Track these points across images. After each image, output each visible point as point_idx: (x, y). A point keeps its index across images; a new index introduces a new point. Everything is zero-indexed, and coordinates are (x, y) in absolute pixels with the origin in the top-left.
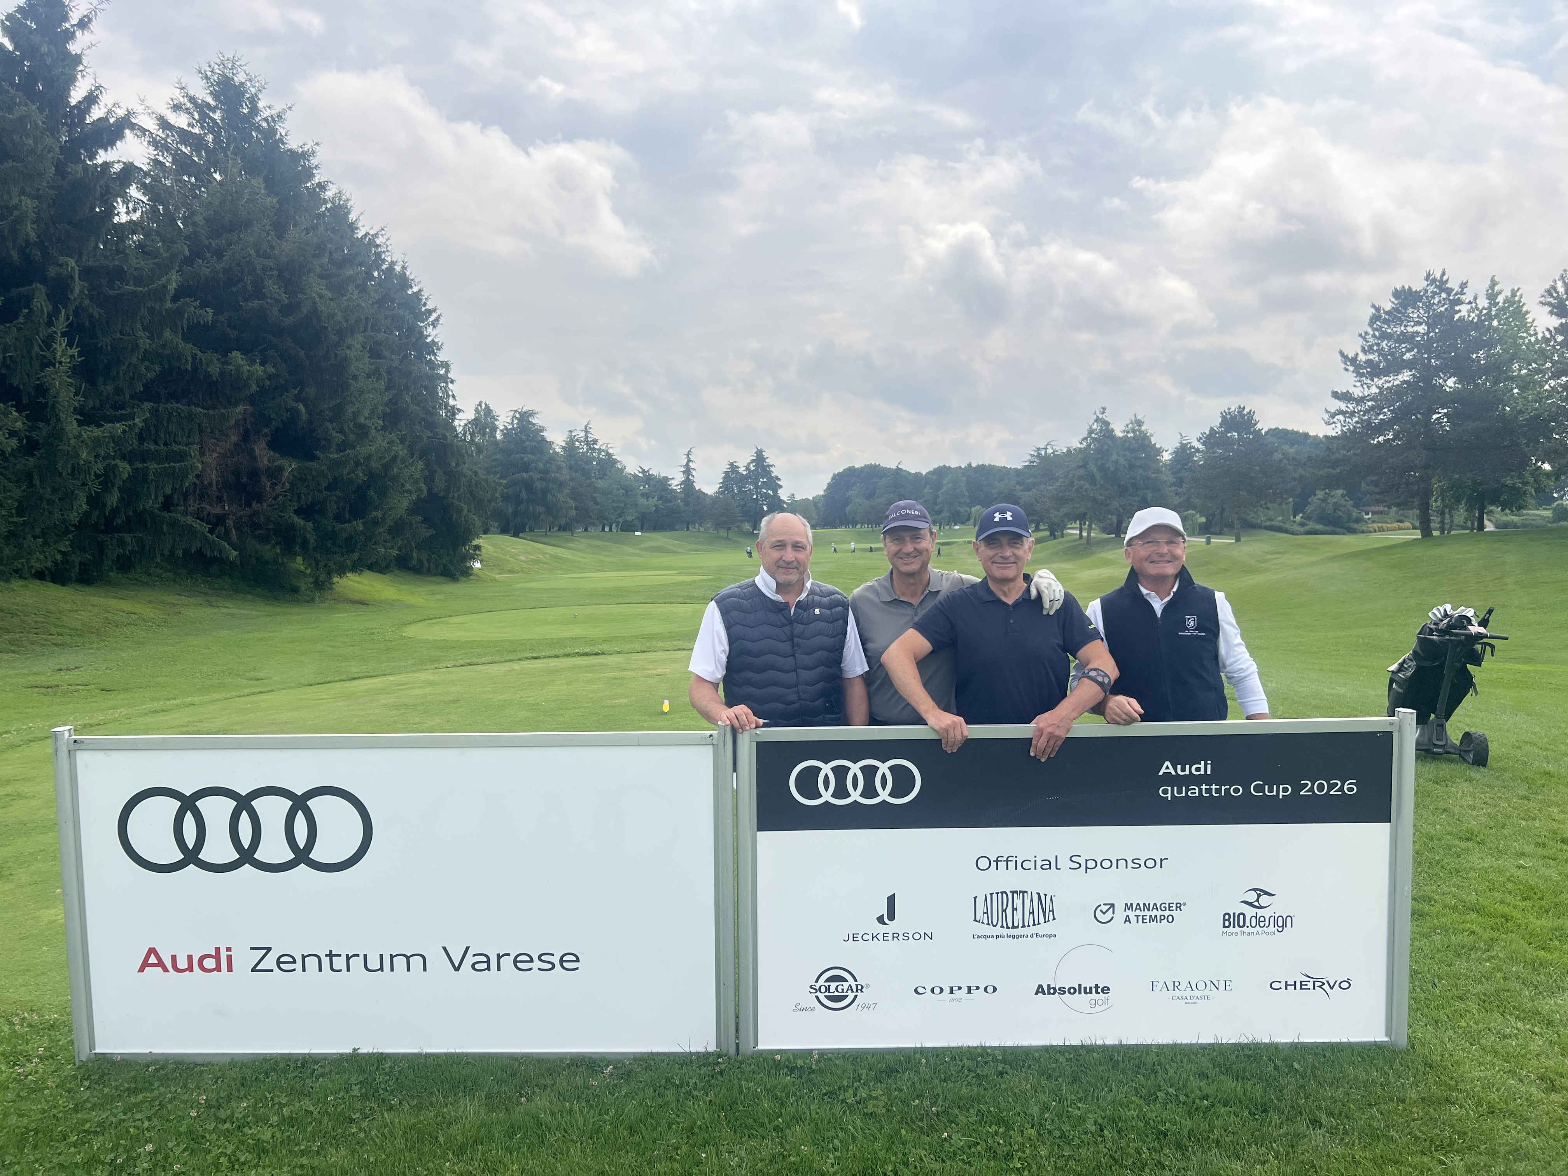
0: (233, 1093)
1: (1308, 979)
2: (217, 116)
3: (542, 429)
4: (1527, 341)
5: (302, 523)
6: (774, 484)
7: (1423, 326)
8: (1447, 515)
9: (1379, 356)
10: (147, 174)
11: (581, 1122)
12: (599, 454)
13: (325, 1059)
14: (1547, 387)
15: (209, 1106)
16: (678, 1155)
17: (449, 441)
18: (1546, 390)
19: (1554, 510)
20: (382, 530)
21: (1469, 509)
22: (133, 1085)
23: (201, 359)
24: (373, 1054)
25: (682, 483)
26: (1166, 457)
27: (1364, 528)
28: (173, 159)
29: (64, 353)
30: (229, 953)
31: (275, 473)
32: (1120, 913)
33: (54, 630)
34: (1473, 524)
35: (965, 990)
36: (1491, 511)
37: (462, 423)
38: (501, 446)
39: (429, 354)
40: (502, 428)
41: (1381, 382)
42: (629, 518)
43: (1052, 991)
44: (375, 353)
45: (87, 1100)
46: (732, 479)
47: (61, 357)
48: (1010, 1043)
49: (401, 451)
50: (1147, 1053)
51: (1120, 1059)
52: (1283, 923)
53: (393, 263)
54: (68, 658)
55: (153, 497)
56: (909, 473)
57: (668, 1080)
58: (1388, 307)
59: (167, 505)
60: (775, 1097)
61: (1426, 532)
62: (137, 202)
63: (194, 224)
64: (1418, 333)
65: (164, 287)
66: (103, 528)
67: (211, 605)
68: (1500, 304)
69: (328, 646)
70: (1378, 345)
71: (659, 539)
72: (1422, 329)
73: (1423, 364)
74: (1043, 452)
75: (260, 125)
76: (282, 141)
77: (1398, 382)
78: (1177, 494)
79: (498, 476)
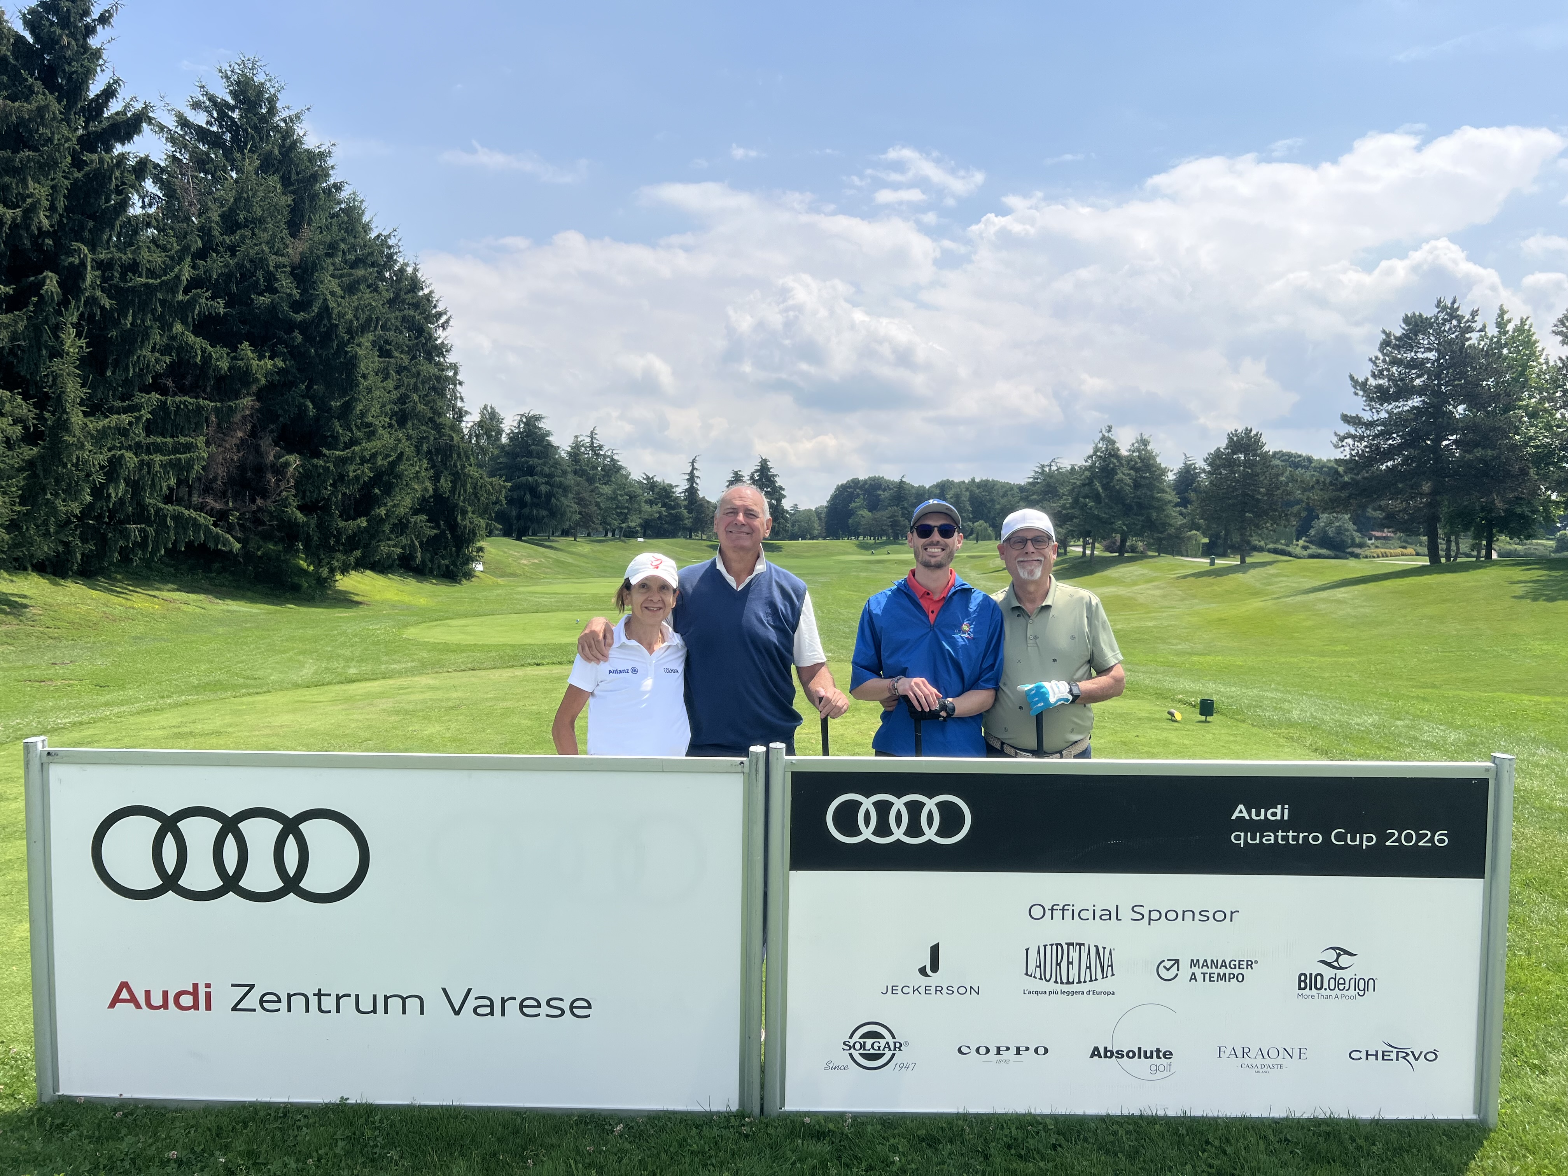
1: (1391, 1049)
2: (236, 115)
3: (548, 434)
4: (1537, 369)
5: (305, 519)
6: (777, 493)
7: (1434, 353)
8: (1453, 544)
9: (1389, 381)
10: (163, 170)
12: (604, 460)
13: (309, 1108)
14: (1557, 415)
15: (181, 1163)
17: (455, 442)
18: (1557, 419)
19: (1559, 540)
20: (385, 528)
21: (1478, 537)
22: (97, 1132)
23: (210, 353)
24: (362, 1104)
25: (686, 491)
26: (1171, 477)
27: (1367, 553)
28: (190, 157)
29: (72, 344)
30: (208, 990)
31: (280, 471)
32: (1186, 970)
33: (50, 623)
34: (1480, 552)
35: (1013, 1050)
36: (1499, 540)
37: (469, 426)
38: (506, 451)
39: (438, 356)
40: (508, 431)
41: (1390, 407)
42: (633, 524)
43: (1109, 1054)
44: (382, 352)
47: (69, 347)
48: (1062, 1111)
49: (407, 449)
52: (1364, 986)
53: (405, 265)
54: (62, 652)
55: (158, 489)
56: (913, 487)
58: (1398, 333)
59: (172, 497)
61: (1434, 559)
62: (154, 197)
63: (209, 220)
64: (1428, 359)
65: (177, 278)
66: (106, 519)
68: (1510, 333)
69: (328, 646)
70: (1388, 370)
72: (1432, 355)
73: (1433, 391)
74: (1047, 469)
75: (278, 126)
76: (299, 141)
77: (1406, 408)
78: (1181, 514)
79: (503, 479)
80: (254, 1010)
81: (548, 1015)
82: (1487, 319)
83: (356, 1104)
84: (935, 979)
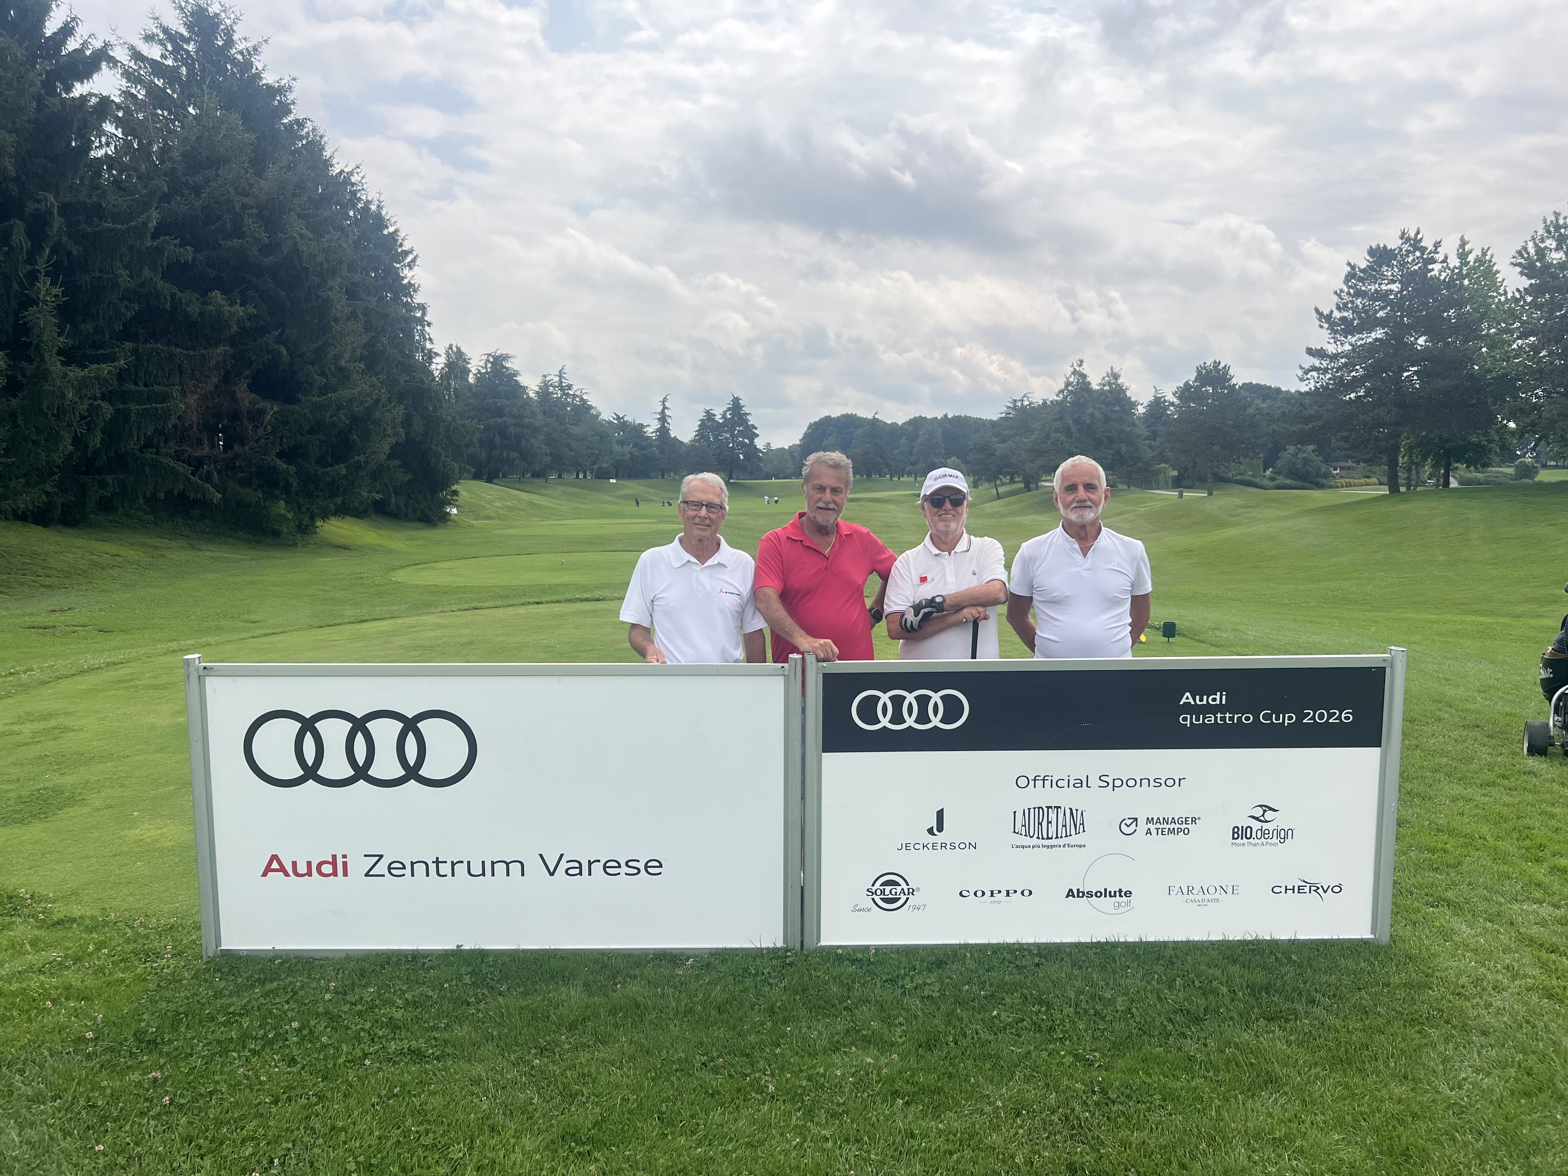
0: (356, 982)
1: (1305, 884)
2: (191, 47)
3: (516, 374)
4: (1496, 300)
5: (285, 466)
6: (750, 432)
7: (1397, 284)
8: (1414, 472)
9: (1353, 314)
10: (119, 107)
11: (673, 1004)
12: (574, 399)
13: (432, 955)
14: (1515, 346)
15: (337, 992)
17: (426, 385)
18: (1514, 349)
19: (1517, 467)
20: (363, 474)
21: (1435, 466)
22: (262, 976)
23: (180, 299)
24: (474, 950)
25: (658, 430)
26: (1141, 410)
27: (1332, 483)
28: (146, 92)
29: (48, 291)
30: (345, 860)
31: (256, 416)
33: (40, 571)
34: (1438, 480)
35: (1004, 893)
36: (1456, 468)
37: (439, 367)
38: (474, 390)
39: (406, 297)
40: (475, 371)
41: (1354, 339)
42: (605, 465)
43: (1081, 894)
44: (352, 294)
45: (224, 989)
46: (708, 427)
47: (44, 296)
48: (1043, 940)
49: (382, 394)
50: (1165, 948)
51: (1142, 953)
52: (1284, 835)
53: (368, 202)
54: (58, 600)
55: (135, 438)
56: (886, 424)
57: (745, 970)
58: (1363, 265)
59: (150, 446)
61: (1394, 488)
62: (111, 136)
63: (171, 159)
64: (1391, 291)
65: (145, 224)
66: (84, 469)
67: (193, 548)
68: (1471, 263)
69: (318, 590)
70: (1352, 302)
71: (634, 487)
72: (1395, 287)
73: (1395, 322)
74: (1019, 404)
75: (236, 58)
76: (258, 76)
77: (1370, 340)
78: (1150, 447)
79: (476, 421)
80: (383, 876)
81: (626, 874)
82: (1449, 250)
83: (470, 950)
84: (940, 838)
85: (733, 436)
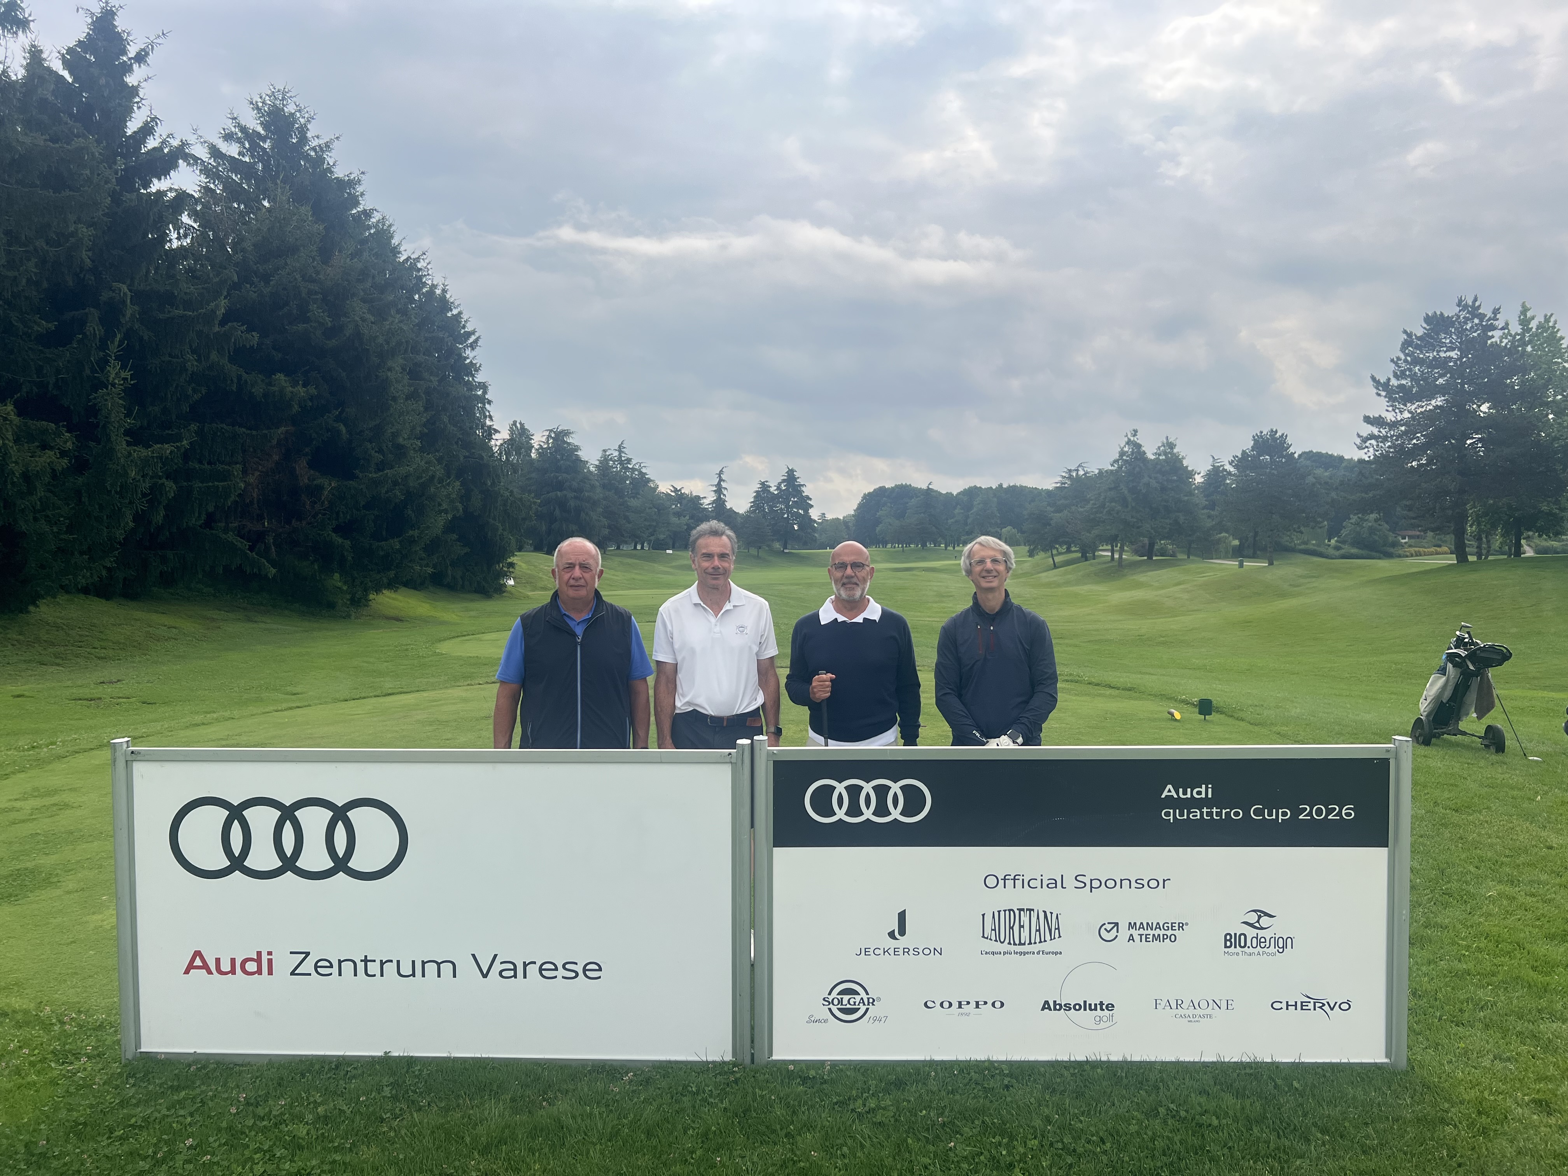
0: (270, 1092)
1: (1309, 1000)
2: (267, 145)
3: (577, 448)
4: (1562, 366)
5: (340, 540)
6: (805, 503)
7: (1456, 352)
8: (1483, 541)
9: (1411, 381)
10: (197, 201)
11: (600, 1125)
12: (632, 473)
13: (358, 1061)
15: (248, 1104)
16: (693, 1159)
17: (485, 461)
20: (418, 549)
21: (1506, 534)
22: (175, 1083)
23: (246, 380)
24: (404, 1057)
25: (714, 502)
26: (1199, 479)
27: (1400, 552)
28: (223, 187)
29: (117, 375)
30: (270, 957)
31: (315, 491)
32: (1124, 932)
33: (97, 644)
34: (1510, 549)
35: (973, 1004)
36: (1528, 536)
37: (498, 443)
38: (536, 465)
39: (467, 376)
40: (537, 447)
41: (1413, 407)
42: (662, 537)
43: (1058, 1007)
44: (414, 374)
45: (133, 1097)
46: (763, 499)
47: (114, 379)
48: (1016, 1057)
49: (439, 471)
50: (1150, 1070)
51: (1124, 1075)
52: (1283, 944)
53: (434, 286)
54: (110, 671)
55: (197, 515)
56: (940, 494)
57: (685, 1087)
58: (1420, 332)
59: (210, 522)
60: (788, 1105)
61: (1462, 558)
62: (189, 228)
63: (243, 250)
64: (1450, 358)
65: (213, 311)
66: (147, 544)
67: (249, 620)
68: (1534, 330)
69: (364, 662)
70: (1410, 370)
72: (1454, 354)
73: (1456, 390)
74: (1074, 474)
75: (308, 155)
76: (329, 170)
77: (1431, 407)
78: (1209, 516)
79: (533, 495)
80: (310, 974)
81: (563, 977)
82: (1510, 318)
83: (399, 1057)
85: (788, 506)
